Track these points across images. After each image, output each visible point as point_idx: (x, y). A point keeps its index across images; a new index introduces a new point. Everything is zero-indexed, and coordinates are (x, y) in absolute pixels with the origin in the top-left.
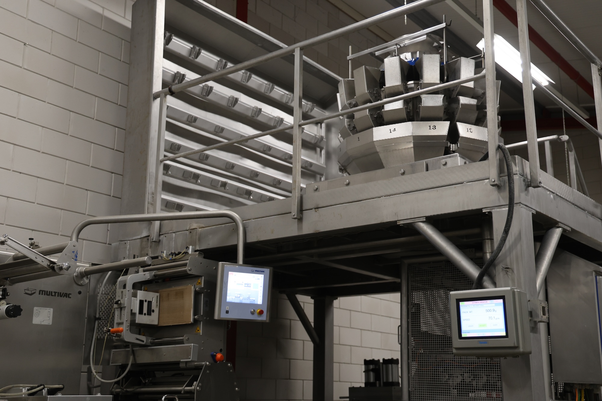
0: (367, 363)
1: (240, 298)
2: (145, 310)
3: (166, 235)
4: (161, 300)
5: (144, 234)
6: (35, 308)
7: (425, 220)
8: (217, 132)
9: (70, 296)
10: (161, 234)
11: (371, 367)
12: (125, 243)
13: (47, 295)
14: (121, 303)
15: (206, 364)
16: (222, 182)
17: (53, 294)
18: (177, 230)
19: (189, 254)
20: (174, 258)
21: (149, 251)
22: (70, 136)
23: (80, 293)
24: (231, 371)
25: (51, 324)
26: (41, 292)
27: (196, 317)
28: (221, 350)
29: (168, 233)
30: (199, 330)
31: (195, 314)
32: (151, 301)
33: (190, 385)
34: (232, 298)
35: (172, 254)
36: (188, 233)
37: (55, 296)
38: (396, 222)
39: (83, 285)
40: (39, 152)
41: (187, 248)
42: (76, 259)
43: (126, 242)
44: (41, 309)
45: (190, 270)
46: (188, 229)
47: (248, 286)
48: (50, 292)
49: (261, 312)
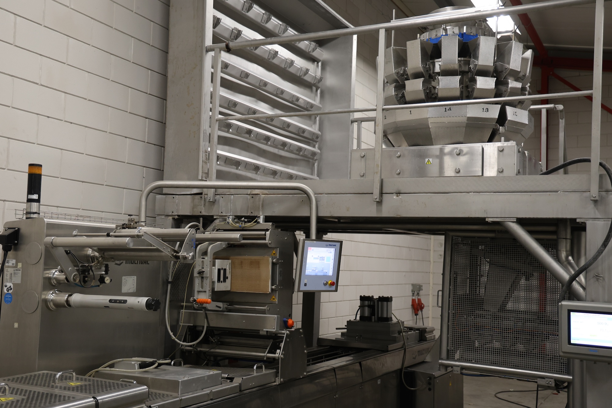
0: (363, 298)
1: (316, 271)
2: (222, 279)
3: (223, 196)
4: (232, 266)
5: (196, 191)
6: (123, 278)
7: (515, 221)
8: (242, 77)
9: (149, 262)
10: (216, 194)
11: (366, 303)
12: (173, 197)
13: (132, 263)
14: (203, 273)
16: (247, 129)
18: (236, 193)
19: (260, 223)
20: (243, 225)
21: (202, 209)
22: (112, 81)
25: (136, 291)
26: (127, 261)
27: (273, 287)
28: (290, 315)
29: (225, 194)
30: (274, 299)
32: (226, 269)
33: (271, 352)
34: (310, 272)
36: (249, 198)
37: (137, 263)
38: (484, 218)
40: (86, 99)
41: (259, 217)
44: (127, 278)
46: (249, 193)
47: (322, 260)
49: (332, 284)
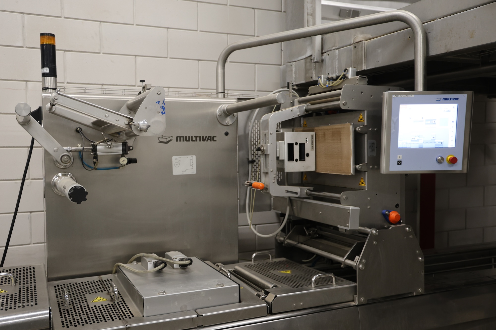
1: (419, 141)
2: (296, 155)
3: (328, 53)
4: (317, 140)
5: (308, 54)
6: (174, 158)
9: (215, 139)
10: (324, 51)
12: (291, 65)
13: (186, 141)
14: (263, 150)
15: (372, 233)
17: (194, 139)
18: (341, 46)
19: (349, 79)
20: (331, 85)
21: (313, 73)
23: (227, 134)
24: (411, 236)
25: (195, 172)
26: (179, 138)
27: (357, 166)
28: (397, 206)
29: (331, 50)
30: (363, 183)
31: (356, 162)
32: (304, 144)
33: (351, 258)
34: (405, 144)
35: (328, 79)
36: (352, 49)
37: (196, 140)
39: (228, 124)
41: (346, 70)
42: (164, 112)
43: (291, 63)
44: (181, 157)
45: (344, 104)
46: (352, 42)
47: (431, 124)
48: (189, 137)
49: (454, 161)
